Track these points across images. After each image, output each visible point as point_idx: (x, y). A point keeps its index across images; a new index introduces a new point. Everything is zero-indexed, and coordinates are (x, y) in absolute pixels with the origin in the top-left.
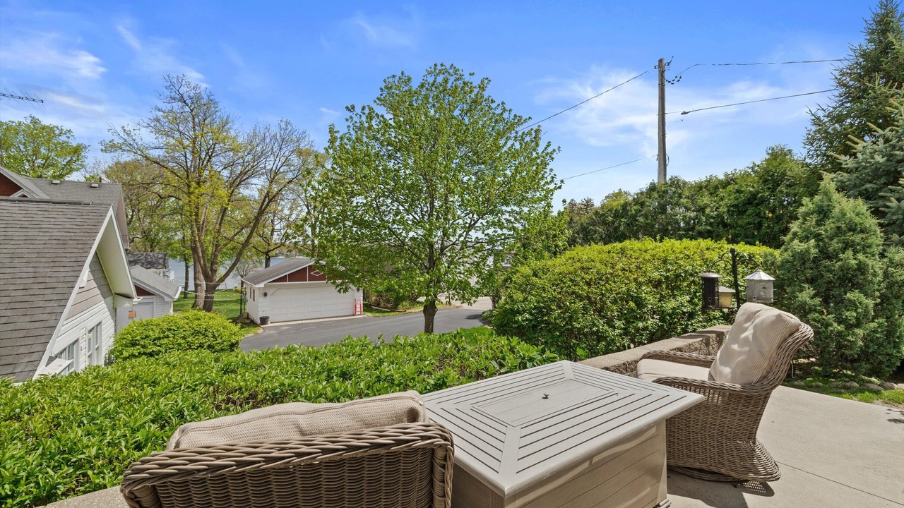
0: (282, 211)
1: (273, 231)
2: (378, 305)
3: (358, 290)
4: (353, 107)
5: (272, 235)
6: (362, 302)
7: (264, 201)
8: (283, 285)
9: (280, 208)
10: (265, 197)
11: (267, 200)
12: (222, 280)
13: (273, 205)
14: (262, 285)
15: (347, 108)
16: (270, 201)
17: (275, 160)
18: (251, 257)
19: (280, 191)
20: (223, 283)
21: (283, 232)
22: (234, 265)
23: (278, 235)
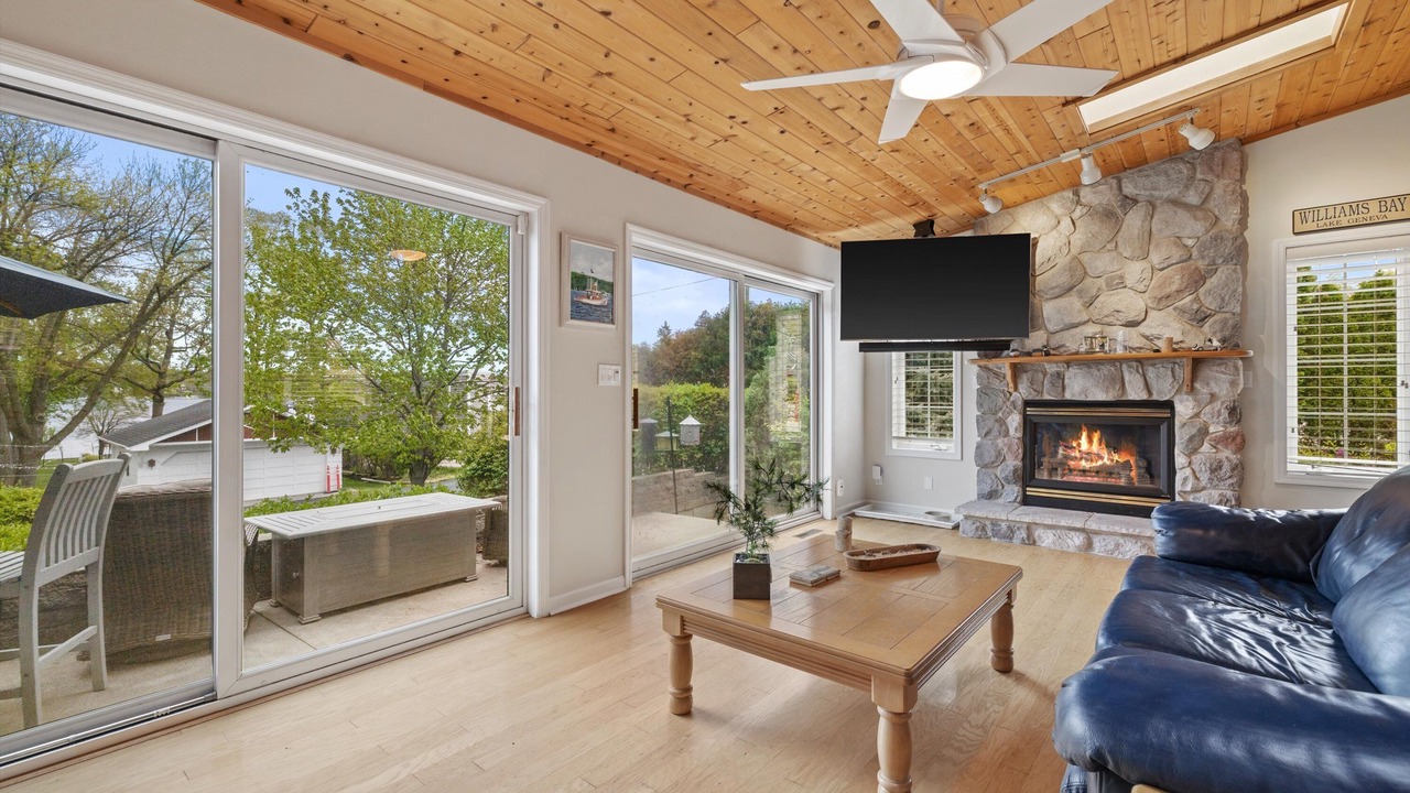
0: (189, 314)
1: (170, 350)
2: (372, 475)
3: (333, 451)
4: (297, 191)
5: (168, 356)
6: (341, 470)
7: (149, 299)
8: (186, 446)
9: (184, 309)
10: (152, 293)
11: (155, 297)
12: (57, 439)
13: (169, 305)
14: (144, 446)
15: (288, 192)
16: (162, 299)
17: (173, 229)
18: (120, 396)
19: (185, 280)
20: (57, 448)
21: (191, 353)
22: (84, 412)
23: (181, 358)
